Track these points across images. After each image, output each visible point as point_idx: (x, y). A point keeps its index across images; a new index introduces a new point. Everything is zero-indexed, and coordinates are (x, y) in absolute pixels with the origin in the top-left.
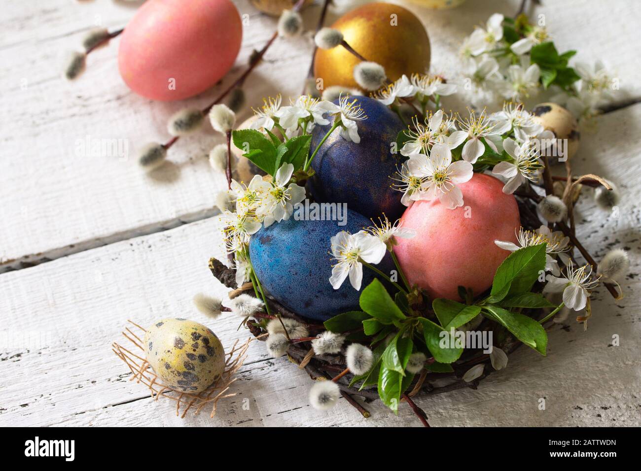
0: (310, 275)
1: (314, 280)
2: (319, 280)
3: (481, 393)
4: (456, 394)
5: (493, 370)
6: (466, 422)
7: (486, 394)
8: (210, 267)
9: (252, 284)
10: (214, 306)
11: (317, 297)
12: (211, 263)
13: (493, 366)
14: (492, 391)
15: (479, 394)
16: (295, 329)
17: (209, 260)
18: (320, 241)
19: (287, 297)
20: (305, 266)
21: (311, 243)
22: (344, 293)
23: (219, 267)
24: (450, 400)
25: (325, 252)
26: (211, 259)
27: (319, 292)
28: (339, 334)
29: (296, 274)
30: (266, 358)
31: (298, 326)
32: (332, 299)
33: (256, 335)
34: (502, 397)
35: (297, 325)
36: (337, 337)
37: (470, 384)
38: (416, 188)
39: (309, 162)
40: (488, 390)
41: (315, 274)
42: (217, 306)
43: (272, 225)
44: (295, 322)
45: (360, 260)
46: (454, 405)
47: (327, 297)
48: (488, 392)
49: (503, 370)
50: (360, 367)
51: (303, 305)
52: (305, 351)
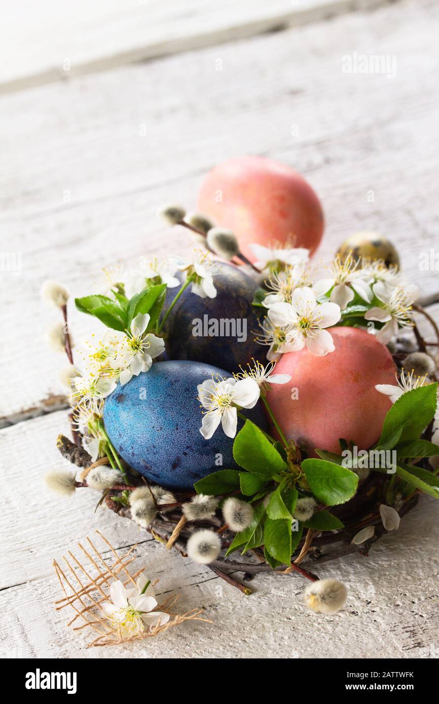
0: (177, 429)
1: (181, 434)
2: (187, 434)
3: (372, 563)
4: (344, 566)
5: (385, 531)
6: (360, 592)
7: (378, 563)
8: (59, 446)
9: (108, 459)
10: (67, 481)
11: (185, 454)
12: (60, 440)
13: (384, 525)
14: (384, 560)
15: (370, 564)
16: (161, 498)
17: (57, 437)
18: (185, 391)
19: (150, 459)
20: (171, 420)
21: (175, 394)
22: (216, 447)
23: (69, 445)
24: (339, 573)
25: (192, 402)
26: (59, 436)
27: (187, 447)
28: (212, 496)
29: (161, 429)
30: (127, 545)
31: (165, 494)
32: (202, 455)
33: (117, 511)
34: (396, 565)
35: (163, 493)
36: (211, 499)
37: (361, 547)
38: (282, 343)
39: (161, 326)
40: (379, 559)
41: (182, 427)
42: (71, 482)
43: (129, 383)
44: (160, 490)
45: (233, 405)
46: (343, 577)
47: (196, 454)
48: (380, 562)
49: (395, 532)
50: (240, 520)
51: (169, 467)
52: (174, 524)
